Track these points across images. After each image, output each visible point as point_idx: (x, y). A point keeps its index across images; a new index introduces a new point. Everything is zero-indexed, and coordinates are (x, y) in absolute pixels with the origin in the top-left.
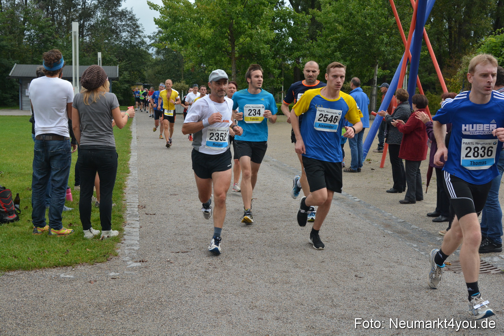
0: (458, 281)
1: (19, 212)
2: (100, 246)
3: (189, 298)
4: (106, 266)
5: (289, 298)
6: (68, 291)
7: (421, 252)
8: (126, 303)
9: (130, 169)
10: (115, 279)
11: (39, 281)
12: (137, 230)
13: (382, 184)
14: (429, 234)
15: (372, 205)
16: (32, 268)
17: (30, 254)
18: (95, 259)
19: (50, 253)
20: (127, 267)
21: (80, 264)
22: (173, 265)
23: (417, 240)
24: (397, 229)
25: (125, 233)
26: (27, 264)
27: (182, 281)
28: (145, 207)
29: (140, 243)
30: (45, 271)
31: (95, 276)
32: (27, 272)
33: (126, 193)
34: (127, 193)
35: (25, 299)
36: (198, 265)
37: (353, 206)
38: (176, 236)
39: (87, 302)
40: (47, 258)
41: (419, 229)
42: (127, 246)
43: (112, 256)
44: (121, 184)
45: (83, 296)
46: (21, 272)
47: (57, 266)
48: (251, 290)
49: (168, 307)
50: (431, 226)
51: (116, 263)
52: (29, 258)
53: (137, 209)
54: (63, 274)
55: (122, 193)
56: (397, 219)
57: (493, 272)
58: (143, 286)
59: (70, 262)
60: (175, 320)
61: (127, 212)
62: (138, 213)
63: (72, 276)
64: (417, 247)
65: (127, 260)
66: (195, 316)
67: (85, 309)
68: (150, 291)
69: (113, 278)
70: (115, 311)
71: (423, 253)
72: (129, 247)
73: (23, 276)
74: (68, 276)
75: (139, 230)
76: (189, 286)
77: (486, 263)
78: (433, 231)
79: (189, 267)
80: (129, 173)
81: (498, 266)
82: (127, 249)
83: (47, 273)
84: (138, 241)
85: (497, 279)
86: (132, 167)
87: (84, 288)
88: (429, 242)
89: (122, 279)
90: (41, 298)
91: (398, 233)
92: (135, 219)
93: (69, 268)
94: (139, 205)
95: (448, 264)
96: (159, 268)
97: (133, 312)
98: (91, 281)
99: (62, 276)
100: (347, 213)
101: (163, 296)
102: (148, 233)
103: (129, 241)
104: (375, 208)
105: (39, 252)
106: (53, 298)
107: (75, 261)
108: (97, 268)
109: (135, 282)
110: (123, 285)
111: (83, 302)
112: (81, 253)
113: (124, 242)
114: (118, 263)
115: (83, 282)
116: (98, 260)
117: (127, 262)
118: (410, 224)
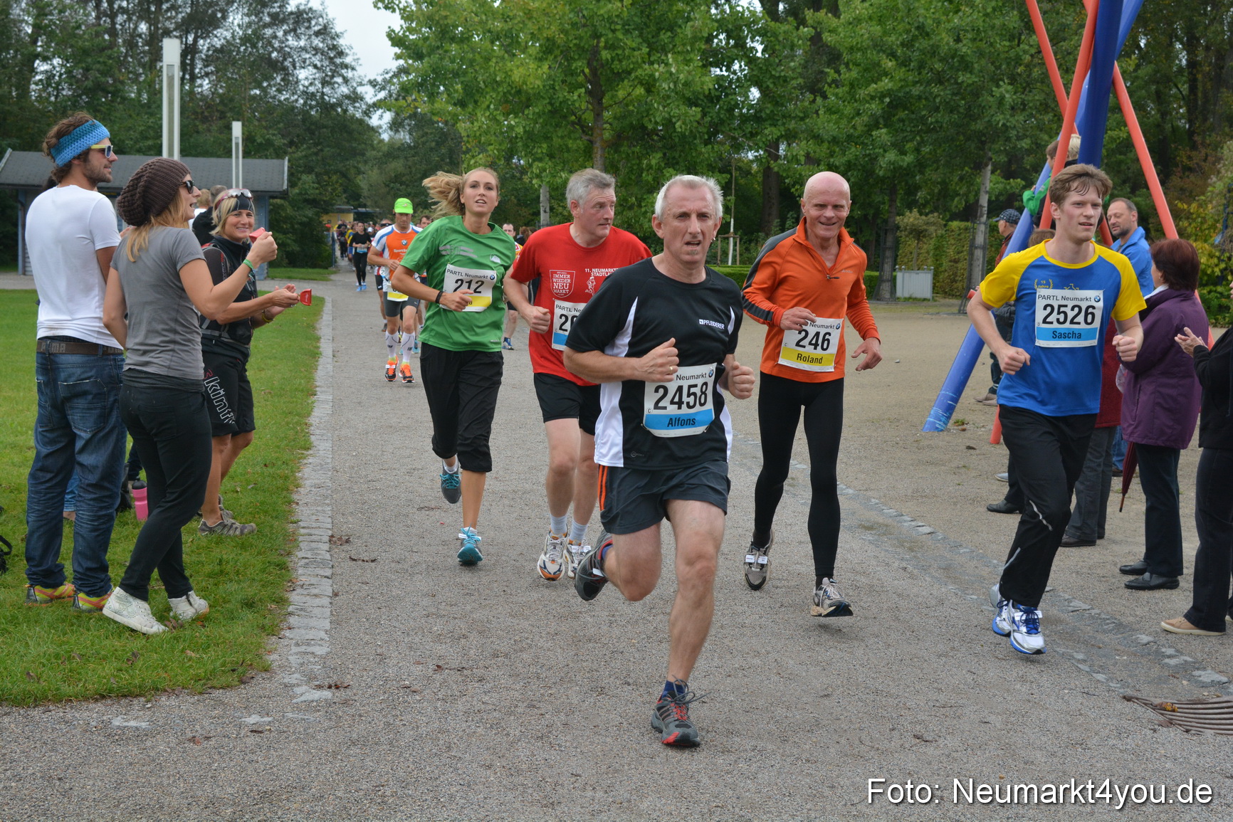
0: (1195, 755)
1: (6, 549)
2: (223, 642)
3: (459, 787)
4: (237, 699)
5: (731, 792)
6: (131, 764)
7: (1094, 675)
8: (288, 799)
9: (313, 438)
10: (261, 732)
11: (55, 735)
12: (326, 601)
13: (995, 487)
14: (1120, 626)
15: (964, 545)
16: (35, 700)
17: (33, 662)
18: (209, 679)
19: (88, 660)
20: (294, 701)
21: (166, 691)
22: (418, 698)
23: (1086, 643)
25: (291, 609)
26: (24, 690)
27: (442, 742)
28: (347, 541)
29: (331, 636)
30: (72, 708)
31: (206, 723)
32: (21, 711)
33: (297, 504)
34: (300, 503)
35: (13, 784)
36: (486, 698)
37: (912, 545)
38: (430, 620)
39: (183, 793)
40: (78, 674)
41: (1093, 612)
42: (297, 645)
43: (256, 671)
44: (286, 478)
45: (172, 779)
46: (7, 709)
47: (103, 697)
48: (626, 767)
50: (1127, 604)
51: (265, 689)
52: (28, 673)
53: (326, 547)
54: (119, 718)
55: (290, 502)
58: (335, 754)
59: (140, 687)
61: (300, 554)
62: (328, 556)
63: (144, 725)
64: (1085, 661)
65: (295, 682)
67: (177, 812)
68: (353, 766)
69: (256, 731)
71: (1101, 677)
72: (303, 649)
73: (12, 721)
74: (133, 723)
75: (331, 603)
76: (460, 755)
78: (1131, 619)
79: (460, 705)
80: (308, 449)
82: (297, 654)
83: (77, 715)
84: (326, 631)
86: (318, 432)
87: (174, 757)
88: (1121, 648)
89: (280, 732)
90: (58, 783)
92: (321, 572)
93: (135, 702)
94: (332, 536)
95: (1169, 708)
96: (379, 706)
98: (194, 737)
99: (118, 724)
100: (896, 564)
101: (388, 781)
102: (353, 611)
103: (303, 631)
104: (973, 552)
105: (57, 656)
106: (91, 783)
107: (153, 682)
108: (212, 702)
109: (313, 743)
110: (281, 749)
111: (171, 794)
112: (170, 660)
113: (287, 633)
114: (271, 691)
115: (173, 741)
116: (215, 683)
117: (295, 689)
118: (1067, 597)
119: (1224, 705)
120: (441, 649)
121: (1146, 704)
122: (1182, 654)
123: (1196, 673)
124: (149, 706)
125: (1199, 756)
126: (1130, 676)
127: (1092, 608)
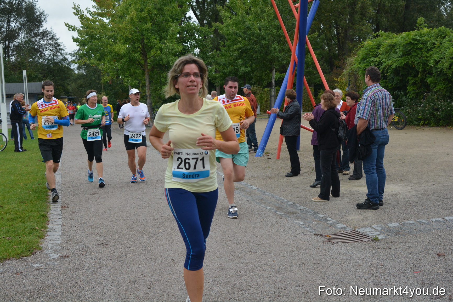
2: (26, 242)
3: (104, 280)
4: (31, 259)
7: (306, 228)
8: (48, 289)
10: (39, 269)
14: (315, 213)
15: (267, 192)
18: (21, 254)
20: (50, 258)
21: (7, 259)
23: (304, 219)
24: (287, 210)
25: (48, 230)
28: (67, 207)
29: (62, 237)
31: (21, 268)
37: (251, 193)
39: (14, 290)
41: (306, 209)
42: (50, 241)
43: (37, 250)
45: (10, 286)
49: (85, 289)
51: (40, 256)
53: (60, 209)
55: (47, 195)
56: (288, 202)
57: (365, 240)
58: (63, 274)
60: (90, 299)
61: (51, 212)
62: (60, 212)
63: (0, 270)
64: (303, 224)
65: (50, 252)
66: (108, 295)
67: (12, 296)
68: (69, 277)
69: (37, 269)
70: (38, 296)
71: (308, 229)
72: (52, 242)
75: (61, 227)
76: (104, 271)
77: (360, 233)
78: (318, 210)
81: (370, 235)
82: (50, 244)
84: (60, 236)
85: (368, 245)
87: (11, 279)
88: (315, 219)
89: (45, 269)
91: (289, 213)
92: (58, 217)
94: (62, 205)
95: (328, 236)
96: (78, 258)
97: (54, 295)
98: (17, 273)
100: (245, 200)
102: (69, 229)
103: (52, 236)
104: (270, 194)
107: (3, 256)
108: (23, 261)
109: (56, 271)
110: (46, 274)
111: (10, 291)
112: (8, 249)
113: (47, 237)
114: (42, 256)
115: (10, 274)
116: (23, 255)
117: (50, 255)
118: (298, 205)
119: (345, 234)
120: (98, 238)
121: (321, 236)
122: (333, 219)
123: (337, 225)
124: (2, 264)
125: (336, 250)
126: (317, 228)
127: (306, 208)
